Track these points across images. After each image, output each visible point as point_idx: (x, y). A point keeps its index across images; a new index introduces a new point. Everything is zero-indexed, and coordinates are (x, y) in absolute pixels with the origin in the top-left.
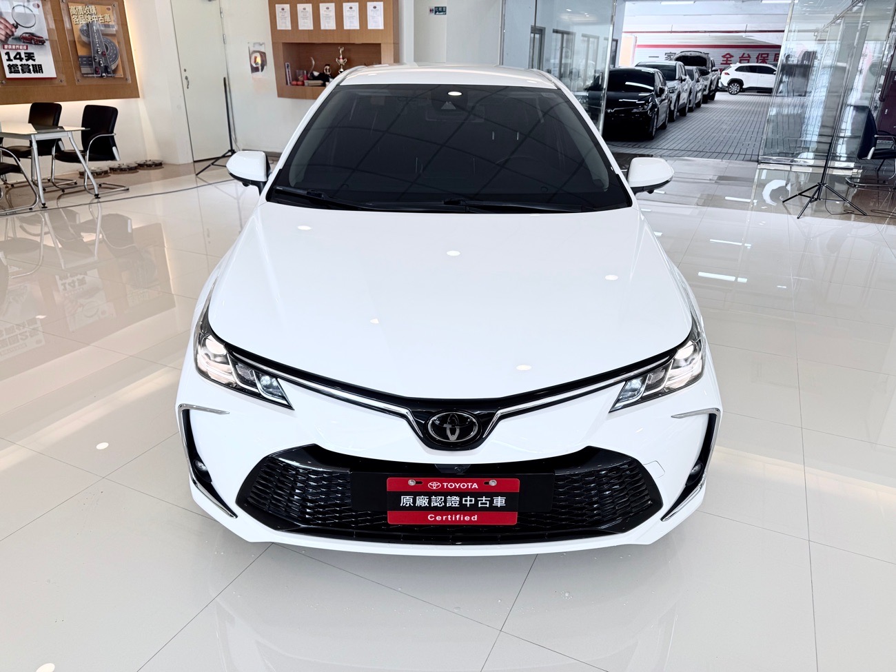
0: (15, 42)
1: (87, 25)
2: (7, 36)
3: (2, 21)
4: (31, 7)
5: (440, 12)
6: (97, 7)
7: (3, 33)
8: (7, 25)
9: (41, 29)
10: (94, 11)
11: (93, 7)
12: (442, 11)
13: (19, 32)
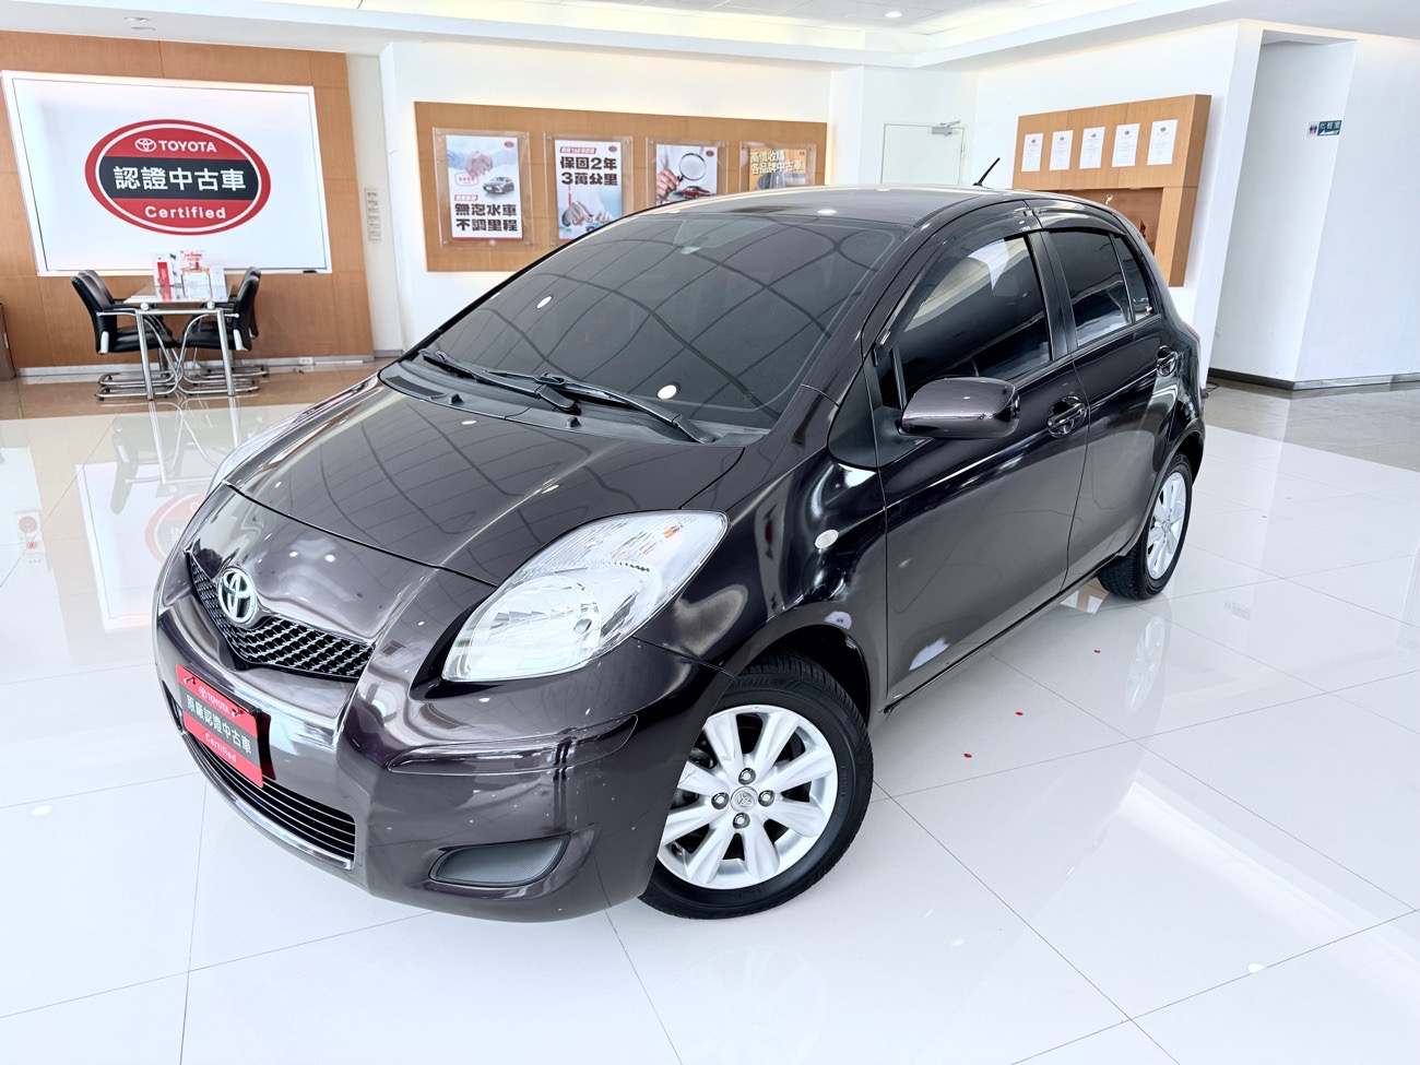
0: (676, 199)
1: (769, 175)
2: (669, 191)
3: (667, 173)
4: (704, 156)
5: (1327, 130)
6: (787, 151)
7: (665, 187)
8: (672, 178)
9: (708, 181)
10: (782, 158)
11: (782, 152)
12: (1333, 129)
13: (682, 187)
